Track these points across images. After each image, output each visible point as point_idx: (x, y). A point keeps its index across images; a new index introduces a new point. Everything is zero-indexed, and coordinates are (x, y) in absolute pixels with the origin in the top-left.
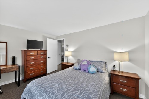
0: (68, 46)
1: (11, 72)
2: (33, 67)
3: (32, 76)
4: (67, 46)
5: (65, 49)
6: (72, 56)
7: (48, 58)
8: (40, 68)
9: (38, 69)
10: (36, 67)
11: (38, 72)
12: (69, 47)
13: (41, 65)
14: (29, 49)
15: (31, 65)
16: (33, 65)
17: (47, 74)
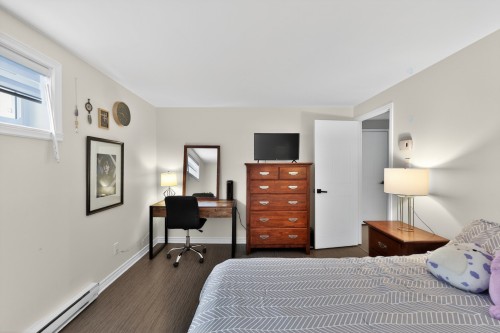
0: (409, 138)
1: (219, 217)
2: (267, 215)
3: (265, 242)
4: (405, 139)
5: (395, 158)
6: (433, 194)
7: (319, 191)
8: (286, 223)
9: (281, 226)
10: (276, 218)
11: (281, 233)
12: (414, 145)
13: (291, 215)
14: (261, 162)
15: (262, 208)
16: (267, 209)
17: (314, 248)
